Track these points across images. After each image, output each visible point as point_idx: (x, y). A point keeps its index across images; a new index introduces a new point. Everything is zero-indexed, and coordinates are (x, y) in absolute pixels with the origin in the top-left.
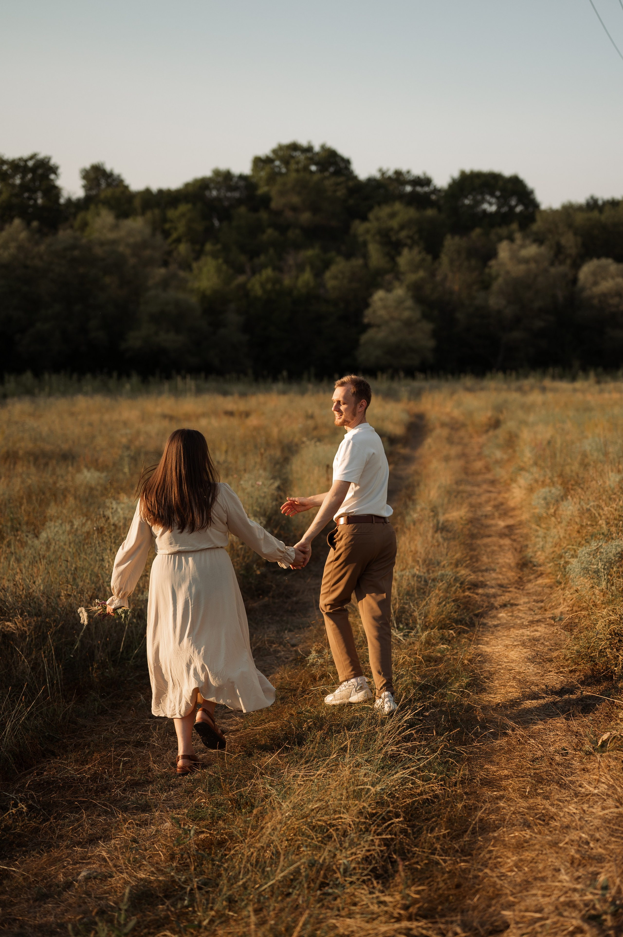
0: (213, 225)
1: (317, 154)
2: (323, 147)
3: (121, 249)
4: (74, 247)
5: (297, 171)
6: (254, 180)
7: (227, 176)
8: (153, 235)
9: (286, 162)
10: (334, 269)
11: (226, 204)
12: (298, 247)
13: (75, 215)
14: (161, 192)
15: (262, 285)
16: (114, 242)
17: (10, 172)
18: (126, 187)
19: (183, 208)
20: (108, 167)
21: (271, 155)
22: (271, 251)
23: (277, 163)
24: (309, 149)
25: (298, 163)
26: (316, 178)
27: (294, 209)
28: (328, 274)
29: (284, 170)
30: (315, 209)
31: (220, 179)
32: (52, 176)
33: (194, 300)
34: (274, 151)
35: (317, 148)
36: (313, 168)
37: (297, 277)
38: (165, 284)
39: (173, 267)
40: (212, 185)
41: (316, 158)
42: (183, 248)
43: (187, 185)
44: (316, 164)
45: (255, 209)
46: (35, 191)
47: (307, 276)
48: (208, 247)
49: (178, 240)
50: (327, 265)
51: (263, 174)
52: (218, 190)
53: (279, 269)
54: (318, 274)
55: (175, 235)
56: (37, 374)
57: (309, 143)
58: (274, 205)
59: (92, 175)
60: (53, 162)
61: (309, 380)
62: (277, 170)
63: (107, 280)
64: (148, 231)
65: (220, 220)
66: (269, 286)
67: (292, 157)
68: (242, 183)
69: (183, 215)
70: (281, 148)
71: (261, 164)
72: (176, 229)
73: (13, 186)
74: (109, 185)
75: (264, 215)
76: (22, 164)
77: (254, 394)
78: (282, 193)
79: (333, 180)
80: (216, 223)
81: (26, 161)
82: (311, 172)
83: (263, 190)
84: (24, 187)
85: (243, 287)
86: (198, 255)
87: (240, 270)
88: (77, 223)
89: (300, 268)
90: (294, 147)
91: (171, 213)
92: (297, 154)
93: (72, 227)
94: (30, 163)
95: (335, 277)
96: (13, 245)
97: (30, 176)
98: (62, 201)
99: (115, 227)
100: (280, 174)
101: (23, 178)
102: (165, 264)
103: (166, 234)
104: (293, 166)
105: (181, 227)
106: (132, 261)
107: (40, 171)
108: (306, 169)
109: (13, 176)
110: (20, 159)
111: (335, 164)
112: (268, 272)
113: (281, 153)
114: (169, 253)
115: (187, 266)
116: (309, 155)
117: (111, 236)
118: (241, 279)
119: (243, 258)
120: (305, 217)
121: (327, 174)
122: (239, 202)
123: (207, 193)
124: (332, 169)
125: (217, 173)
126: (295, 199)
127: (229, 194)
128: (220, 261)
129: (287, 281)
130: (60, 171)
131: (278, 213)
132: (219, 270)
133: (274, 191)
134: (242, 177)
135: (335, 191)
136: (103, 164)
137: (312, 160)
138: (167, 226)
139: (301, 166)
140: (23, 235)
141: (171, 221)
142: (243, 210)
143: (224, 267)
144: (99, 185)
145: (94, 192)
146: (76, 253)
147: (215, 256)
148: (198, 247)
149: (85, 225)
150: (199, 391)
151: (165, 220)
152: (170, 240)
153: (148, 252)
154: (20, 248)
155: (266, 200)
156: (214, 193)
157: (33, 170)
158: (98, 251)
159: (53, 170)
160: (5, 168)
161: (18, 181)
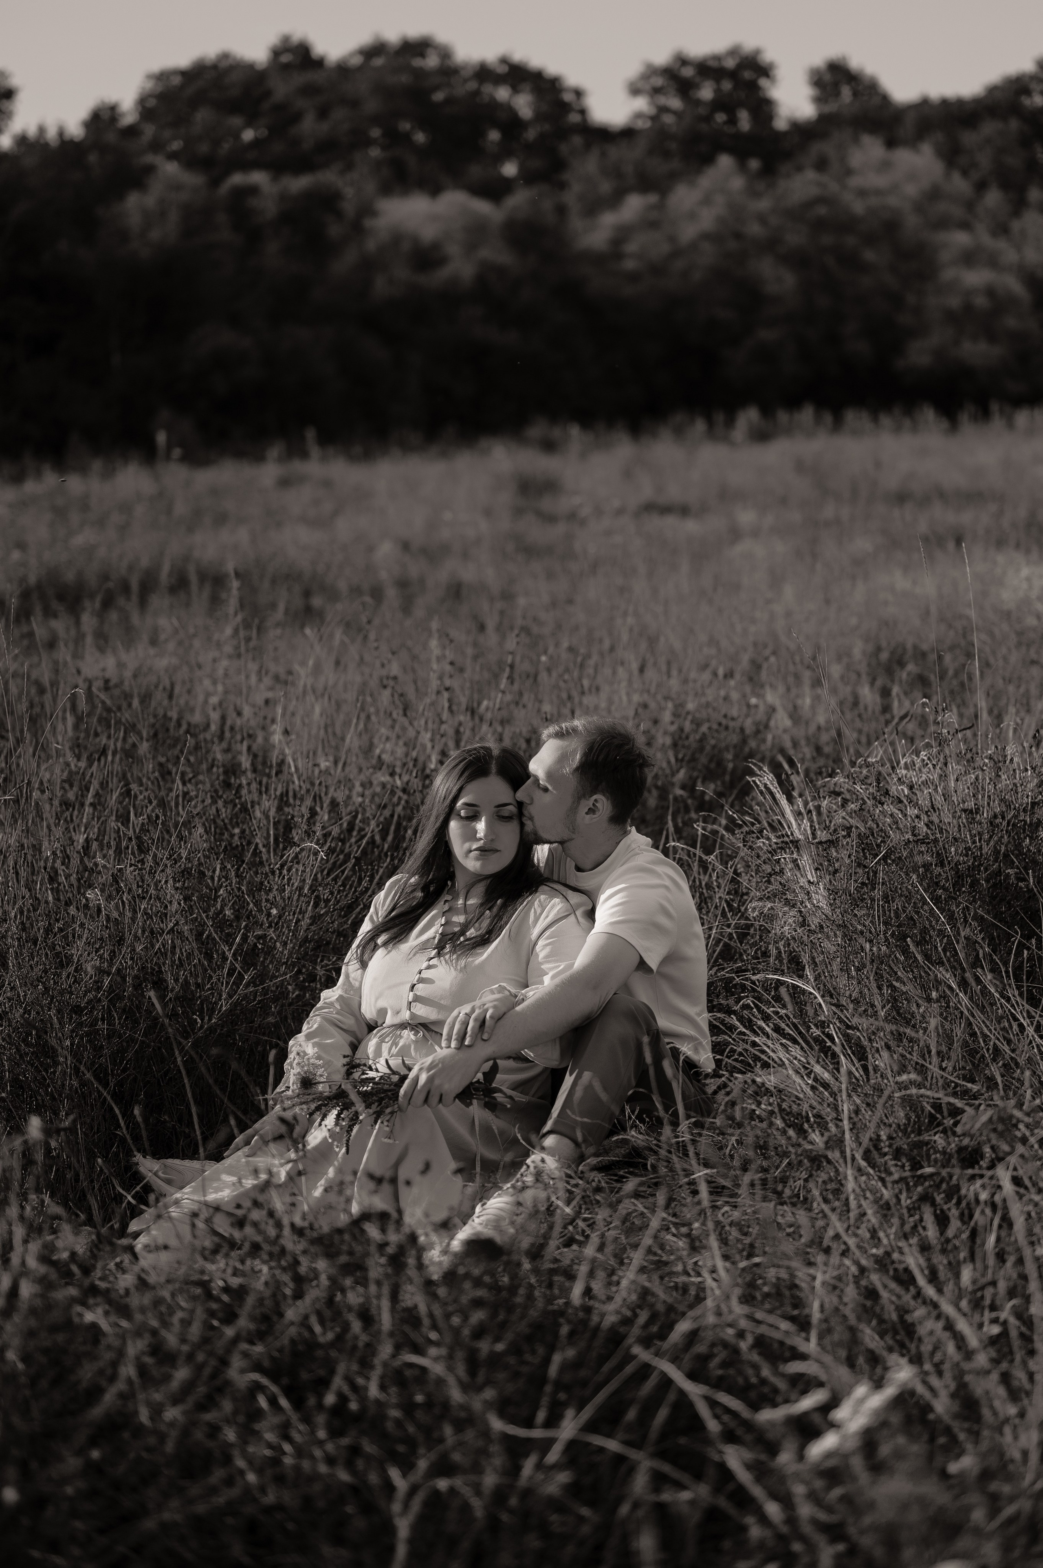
0: (1035, 156)
3: (894, 202)
4: (819, 201)
8: (948, 175)
13: (802, 147)
14: (947, 102)
16: (883, 192)
17: (696, 78)
18: (885, 99)
19: (989, 128)
20: (853, 64)
32: (763, 82)
38: (969, 258)
39: (979, 232)
40: (1034, 86)
42: (993, 198)
43: (991, 89)
46: (736, 110)
48: (1034, 195)
49: (983, 185)
52: (1042, 93)
55: (975, 176)
59: (827, 78)
60: (767, 58)
63: (869, 255)
64: (937, 170)
69: (987, 141)
72: (976, 163)
73: (698, 102)
74: (856, 92)
76: (713, 64)
81: (722, 59)
84: (720, 104)
86: (1018, 208)
91: (969, 138)
94: (730, 62)
96: (720, 200)
97: (727, 84)
98: (780, 125)
99: (886, 163)
101: (716, 89)
102: (967, 225)
105: (985, 163)
106: (913, 221)
107: (745, 75)
109: (697, 86)
110: (714, 57)
114: (972, 208)
115: (1002, 229)
117: (879, 181)
123: (1026, 101)
130: (777, 72)
136: (844, 58)
140: (738, 183)
141: (969, 151)
144: (837, 95)
145: (829, 108)
146: (822, 211)
148: (1015, 196)
151: (958, 149)
153: (940, 207)
154: (732, 205)
156: (1039, 100)
157: (733, 75)
158: (858, 207)
159: (764, 71)
160: (688, 72)
161: (706, 93)
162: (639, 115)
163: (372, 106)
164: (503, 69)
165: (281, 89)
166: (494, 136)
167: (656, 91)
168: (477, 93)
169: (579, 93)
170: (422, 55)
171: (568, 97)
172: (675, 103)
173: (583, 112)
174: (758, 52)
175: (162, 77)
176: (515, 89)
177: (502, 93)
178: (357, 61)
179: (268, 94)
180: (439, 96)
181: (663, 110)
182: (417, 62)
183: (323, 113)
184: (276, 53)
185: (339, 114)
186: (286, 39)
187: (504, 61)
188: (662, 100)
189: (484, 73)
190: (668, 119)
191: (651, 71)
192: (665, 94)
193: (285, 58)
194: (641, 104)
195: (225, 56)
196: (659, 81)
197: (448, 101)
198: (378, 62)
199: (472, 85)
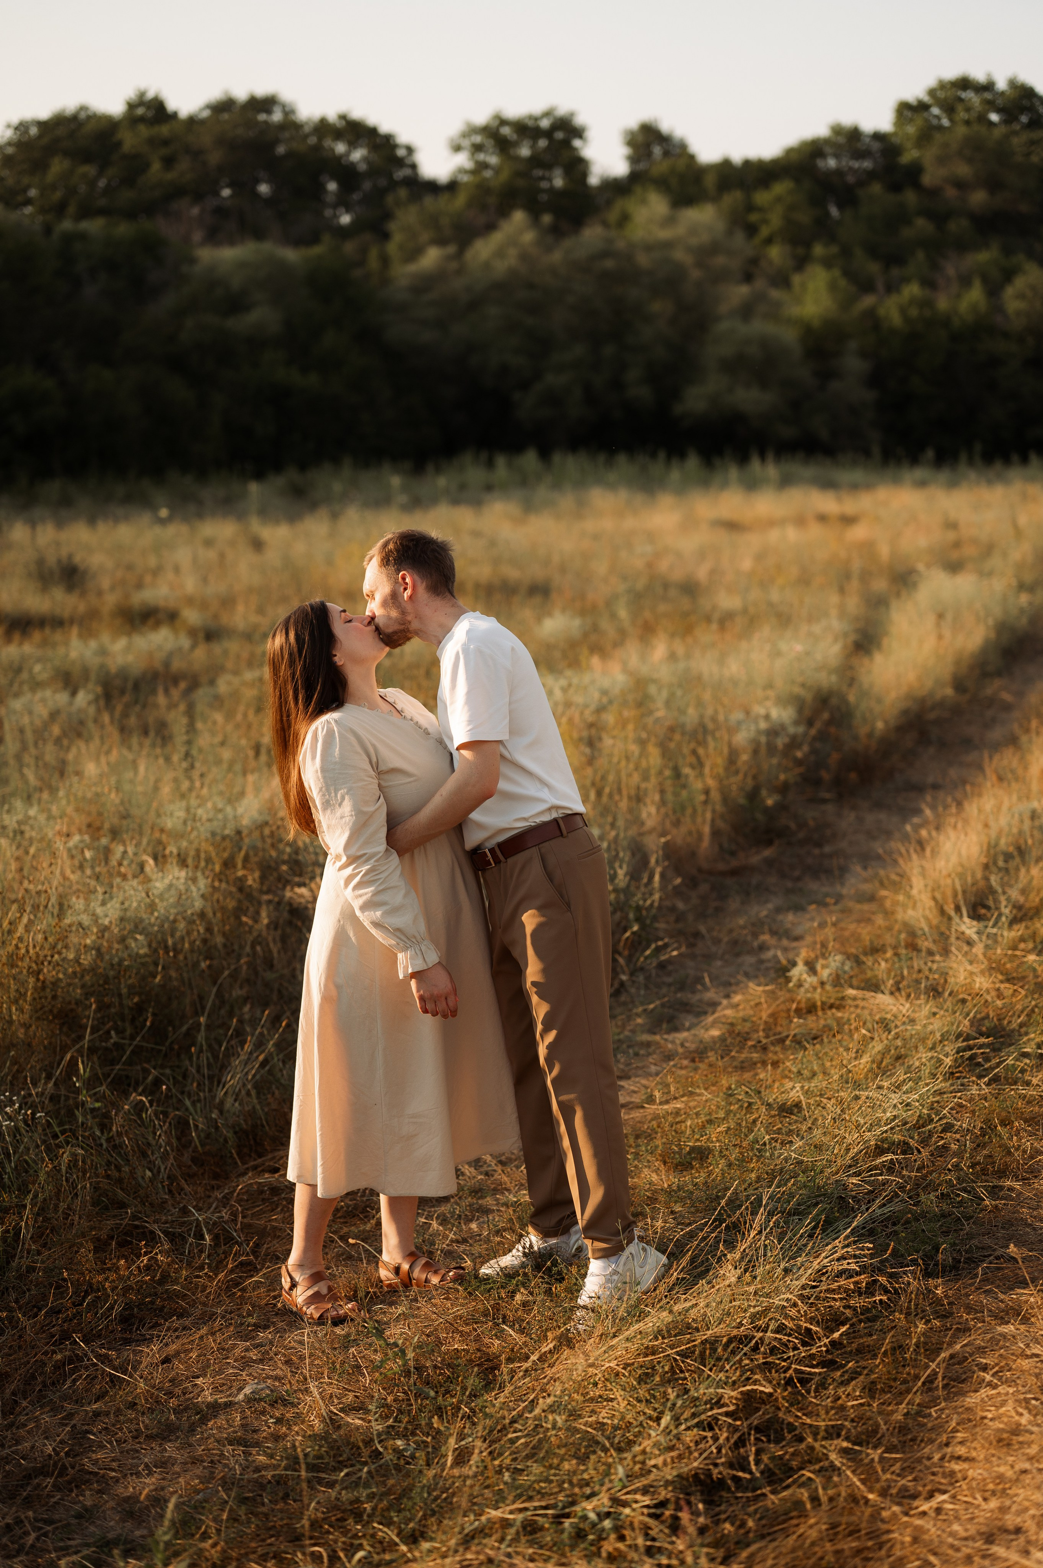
0: (827, 214)
1: (1003, 93)
2: (1013, 84)
3: (680, 255)
4: (605, 254)
5: (967, 123)
6: (896, 140)
7: (854, 134)
8: (730, 232)
9: (949, 108)
10: (1020, 283)
11: (851, 179)
12: (962, 246)
13: (609, 203)
14: (747, 163)
15: (903, 310)
16: (668, 245)
17: (515, 137)
18: (692, 157)
19: (780, 188)
20: (665, 126)
21: (926, 99)
22: (920, 255)
23: (935, 111)
24: (989, 86)
25: (968, 110)
26: (997, 133)
27: (960, 185)
28: (1009, 292)
29: (945, 122)
30: (993, 184)
31: (841, 140)
32: (577, 143)
33: (789, 336)
34: (932, 92)
35: (1001, 85)
36: (994, 117)
37: (958, 296)
38: (746, 311)
39: (760, 284)
40: (828, 150)
41: (1000, 102)
42: (776, 253)
43: (790, 151)
44: (998, 111)
45: (896, 188)
46: (549, 167)
47: (976, 295)
48: (818, 250)
49: (769, 241)
50: (1009, 275)
51: (911, 130)
52: (837, 156)
53: (929, 284)
54: (993, 291)
55: (765, 232)
56: (545, 454)
57: (989, 75)
58: (927, 180)
59: (640, 139)
60: (580, 120)
61: (971, 463)
62: (935, 122)
63: (657, 307)
64: (720, 226)
65: (841, 207)
66: (914, 312)
67: (961, 100)
68: (876, 146)
69: (779, 199)
70: (943, 85)
71: (909, 114)
72: (766, 221)
73: (518, 158)
74: (666, 154)
75: (910, 197)
76: (530, 123)
77: (869, 487)
78: (942, 160)
79: (1025, 137)
80: (834, 211)
81: (536, 119)
82: (991, 124)
83: (910, 155)
84: (535, 161)
85: (871, 314)
86: (801, 263)
87: (866, 286)
88: (613, 216)
89: (965, 281)
90: (964, 83)
91: (762, 197)
92: (968, 95)
93: (605, 224)
94: (545, 123)
95: (1021, 296)
96: (513, 252)
97: (543, 143)
98: (594, 180)
99: (669, 221)
100: (940, 128)
101: (533, 147)
102: (748, 278)
103: (751, 230)
104: (962, 115)
105: (776, 220)
106: (696, 274)
107: (559, 135)
108: (982, 119)
109: (516, 144)
110: (531, 117)
111: (1031, 109)
112: (912, 290)
113: (941, 94)
114: (754, 261)
115: (782, 281)
116: (988, 96)
117: (664, 234)
118: (868, 301)
119: (874, 268)
120: (978, 198)
121: (1016, 127)
122: (872, 175)
123: (820, 163)
124: (1024, 119)
125: (837, 130)
126: (963, 170)
127: (856, 164)
128: (837, 272)
129: (943, 303)
130: (591, 134)
131: (934, 193)
132: (833, 287)
133: (928, 156)
134: (878, 136)
135: (1028, 154)
136: (656, 120)
137: (991, 105)
138: (754, 217)
139: (974, 115)
140: (529, 237)
141: (760, 209)
142: (876, 188)
143: (843, 283)
144: (649, 154)
145: (642, 166)
146: (609, 264)
147: (828, 263)
148: (800, 251)
149: (625, 219)
150: (785, 482)
151: (750, 208)
152: (757, 240)
153: (720, 260)
154: (524, 257)
155: (914, 172)
156: (832, 163)
157: (548, 134)
158: (643, 260)
159: (578, 133)
160: (506, 131)
161: (525, 151)
162: (461, 170)
163: (215, 158)
164: (341, 124)
165: (129, 141)
166: (332, 186)
167: (477, 148)
168: (318, 148)
169: (410, 150)
170: (269, 112)
171: (401, 153)
172: (493, 160)
173: (414, 167)
174: (572, 114)
175: (22, 127)
176: (353, 144)
177: (340, 148)
178: (206, 114)
179: (119, 144)
180: (281, 150)
181: (481, 166)
182: (262, 117)
183: (169, 162)
184: (131, 106)
185: (184, 165)
186: (142, 94)
187: (343, 117)
188: (481, 157)
189: (323, 127)
190: (488, 174)
191: (472, 130)
192: (486, 152)
193: (140, 111)
194: (463, 160)
195: (83, 108)
196: (478, 139)
197: (289, 155)
198: (226, 116)
199: (313, 140)
